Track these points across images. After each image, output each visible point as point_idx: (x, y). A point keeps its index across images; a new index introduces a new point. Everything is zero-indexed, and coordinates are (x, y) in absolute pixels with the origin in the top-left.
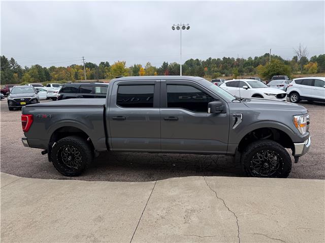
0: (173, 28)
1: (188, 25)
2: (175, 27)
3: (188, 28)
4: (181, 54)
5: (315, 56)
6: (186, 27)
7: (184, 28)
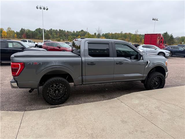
0: (37, 8)
1: (47, 7)
2: (39, 7)
3: (47, 9)
4: (43, 25)
5: (104, 34)
6: (46, 8)
7: (44, 9)
